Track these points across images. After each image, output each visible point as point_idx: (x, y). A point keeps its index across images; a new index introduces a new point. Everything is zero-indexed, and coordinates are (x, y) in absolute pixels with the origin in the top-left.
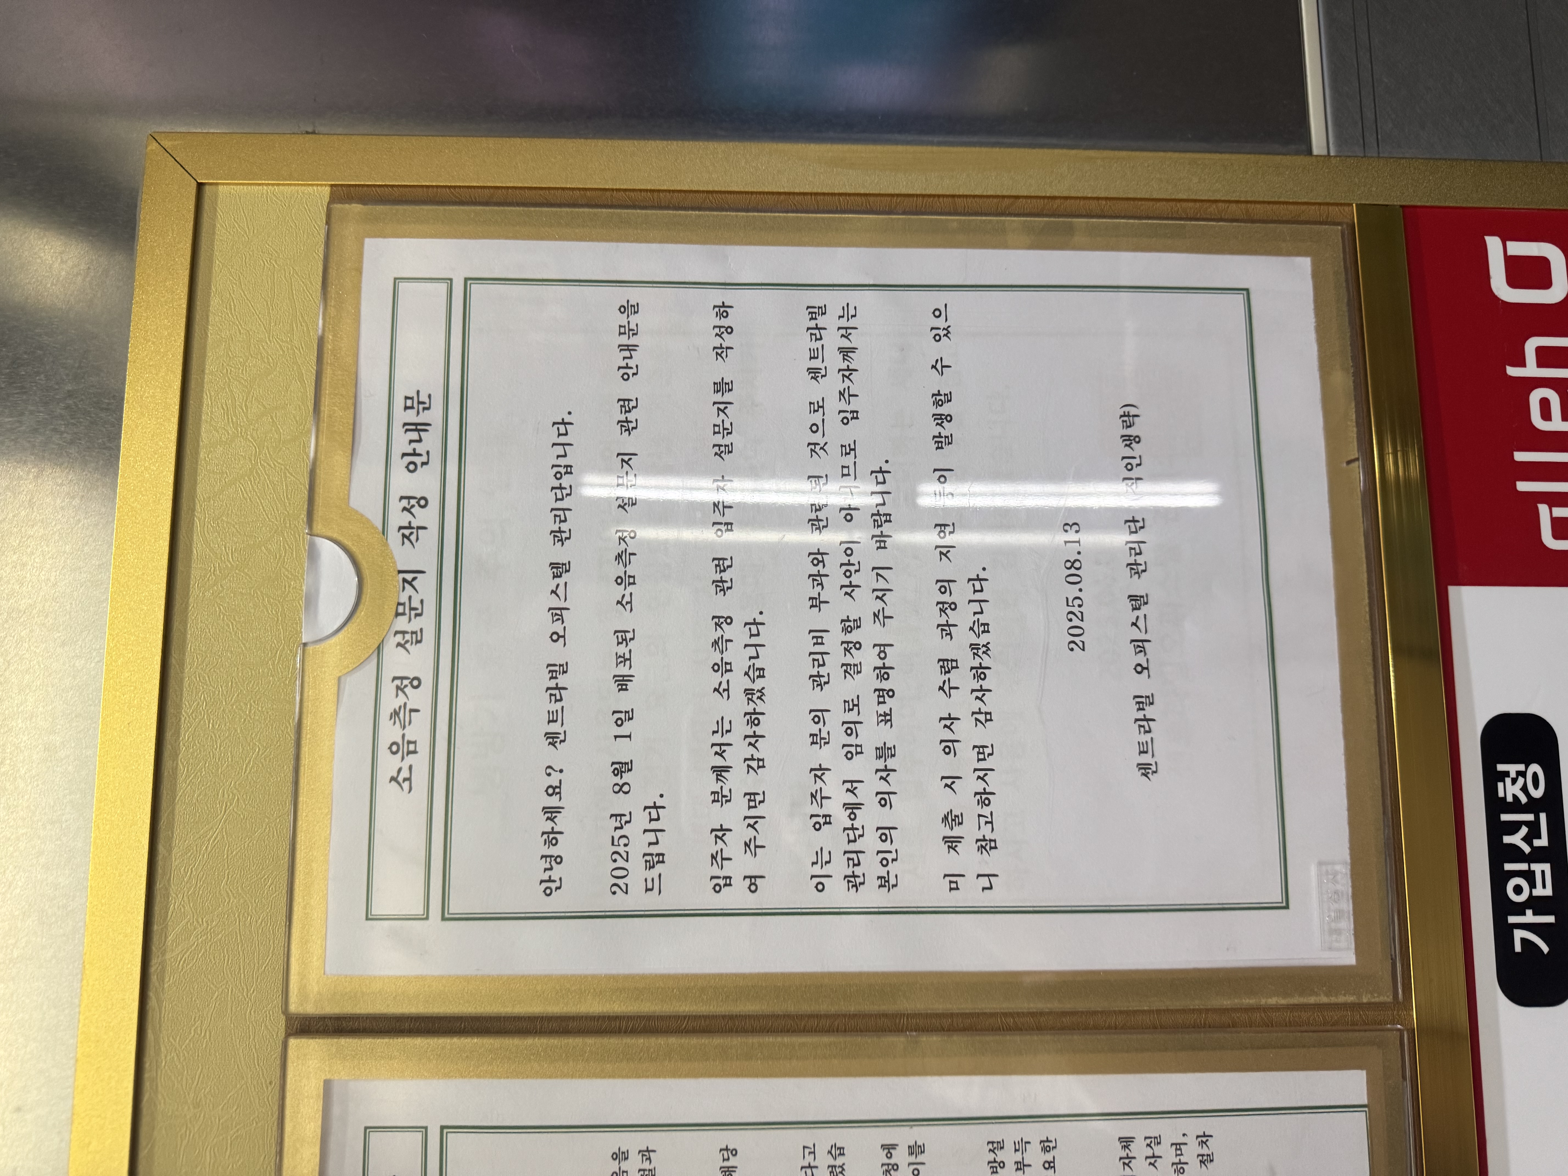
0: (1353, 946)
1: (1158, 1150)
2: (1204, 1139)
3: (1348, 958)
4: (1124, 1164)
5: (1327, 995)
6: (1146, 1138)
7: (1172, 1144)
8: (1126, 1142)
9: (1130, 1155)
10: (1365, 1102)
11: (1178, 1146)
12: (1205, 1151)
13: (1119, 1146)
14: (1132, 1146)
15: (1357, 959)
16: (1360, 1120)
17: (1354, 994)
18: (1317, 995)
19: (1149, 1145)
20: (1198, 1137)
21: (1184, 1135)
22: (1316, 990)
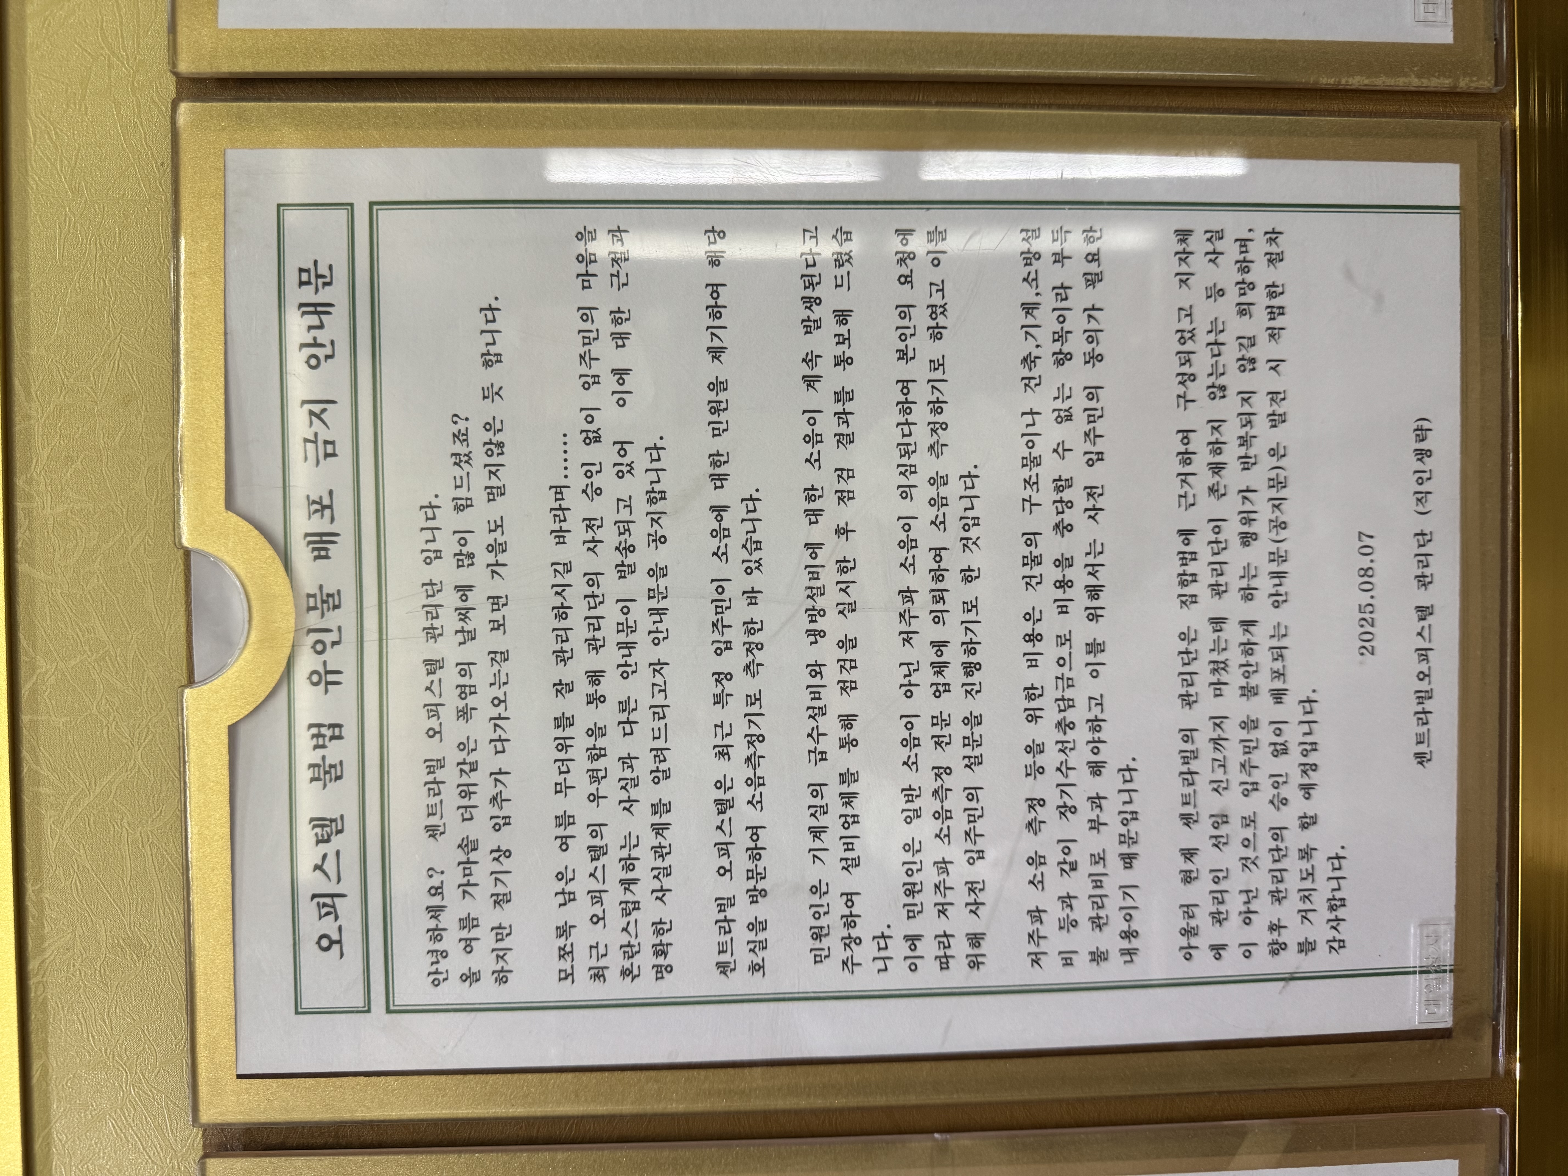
0: (1451, 22)
1: (1220, 246)
2: (1274, 236)
3: (1444, 35)
4: (1180, 259)
5: (1419, 77)
6: (1206, 232)
7: (1237, 240)
8: (1183, 235)
9: (1188, 250)
10: (1458, 203)
11: (1243, 243)
12: (1274, 249)
13: (1174, 239)
14: (1190, 239)
15: (1455, 38)
16: (1453, 221)
17: (1450, 77)
18: (1406, 75)
19: (1209, 240)
20: (1266, 233)
21: (1250, 230)
22: (1406, 70)
